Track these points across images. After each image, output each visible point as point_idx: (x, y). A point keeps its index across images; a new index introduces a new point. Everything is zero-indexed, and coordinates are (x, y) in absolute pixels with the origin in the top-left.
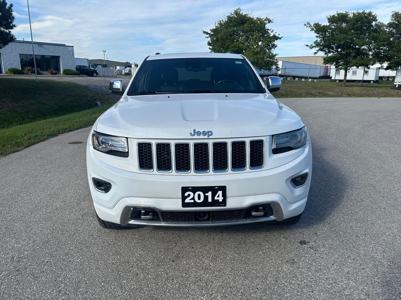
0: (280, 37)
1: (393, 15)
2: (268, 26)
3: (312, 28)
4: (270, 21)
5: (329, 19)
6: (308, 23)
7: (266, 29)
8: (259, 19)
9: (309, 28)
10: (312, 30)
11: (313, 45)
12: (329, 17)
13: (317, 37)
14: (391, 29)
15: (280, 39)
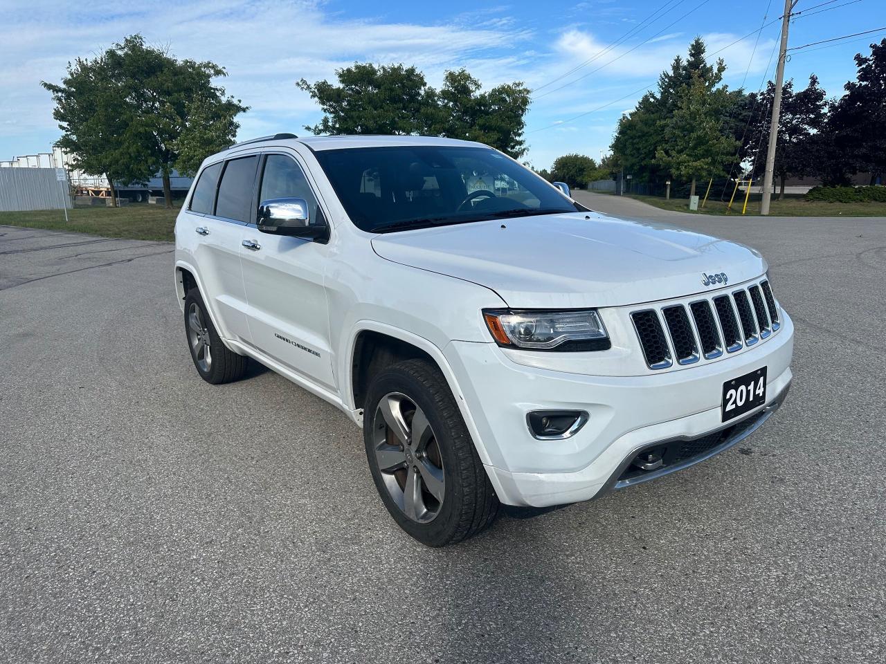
0: (243, 105)
1: (447, 77)
2: (215, 82)
3: (312, 92)
4: (218, 73)
5: (340, 76)
6: (304, 82)
7: (212, 88)
8: (191, 64)
9: (307, 92)
10: (314, 96)
11: (320, 128)
12: (341, 71)
13: (325, 110)
14: (446, 101)
15: (244, 110)
